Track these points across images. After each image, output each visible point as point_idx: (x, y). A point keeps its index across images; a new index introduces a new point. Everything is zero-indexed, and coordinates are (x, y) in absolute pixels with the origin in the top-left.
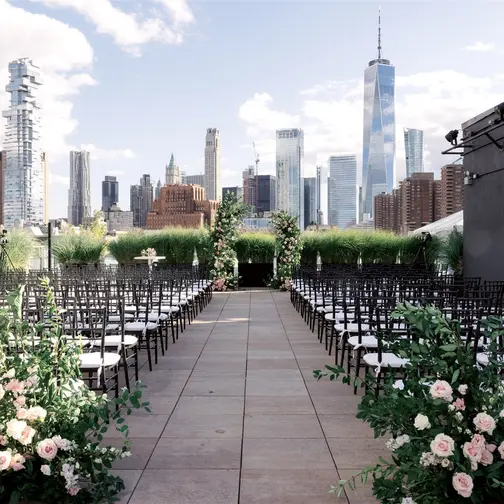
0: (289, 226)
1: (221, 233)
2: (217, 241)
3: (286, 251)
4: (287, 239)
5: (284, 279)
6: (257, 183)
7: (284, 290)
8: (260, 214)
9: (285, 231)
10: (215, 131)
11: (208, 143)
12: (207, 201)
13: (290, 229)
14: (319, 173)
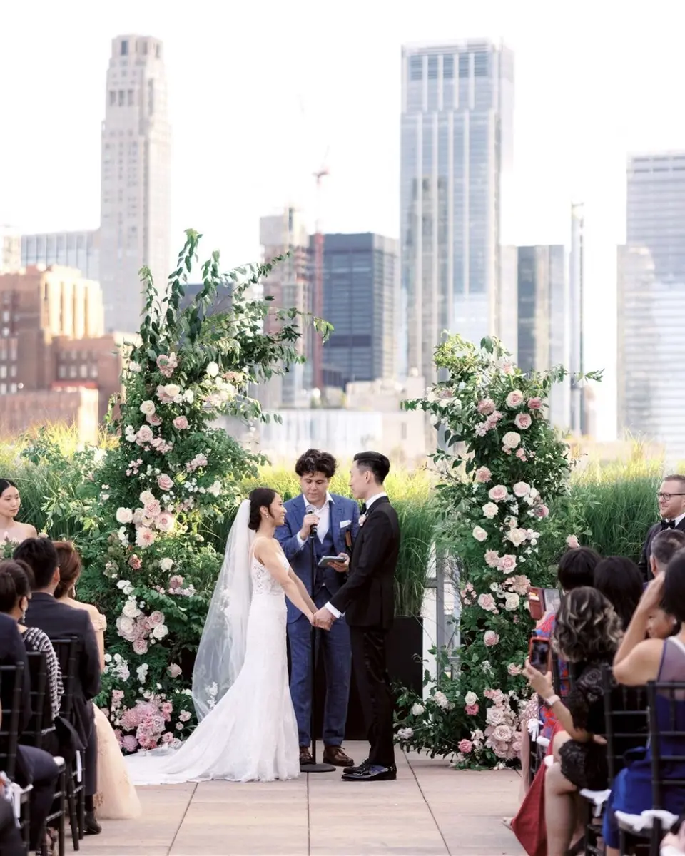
0: (507, 425)
1: (153, 457)
2: (134, 503)
3: (491, 557)
4: (499, 492)
5: (485, 703)
6: (318, 264)
7: (484, 760)
8: (333, 393)
9: (486, 450)
10: (144, 46)
11: (117, 97)
12: (108, 338)
13: (511, 440)
14: (577, 223)
